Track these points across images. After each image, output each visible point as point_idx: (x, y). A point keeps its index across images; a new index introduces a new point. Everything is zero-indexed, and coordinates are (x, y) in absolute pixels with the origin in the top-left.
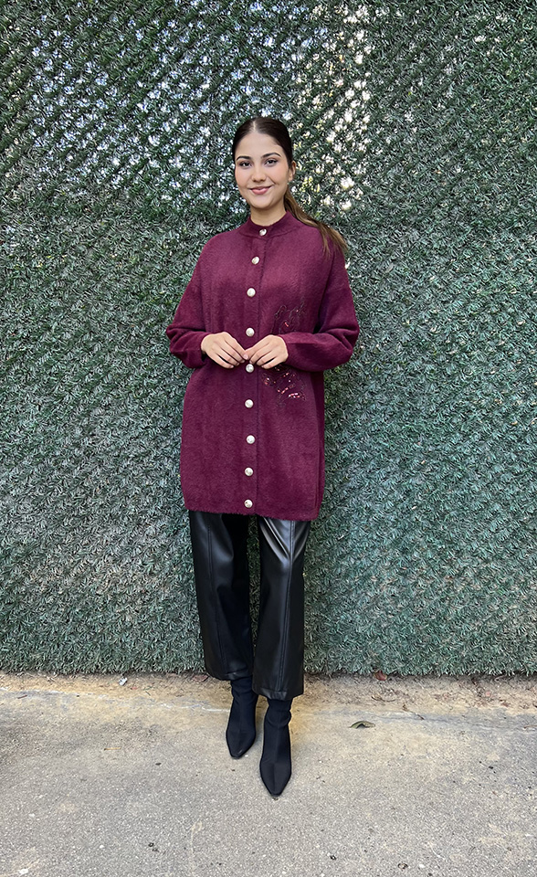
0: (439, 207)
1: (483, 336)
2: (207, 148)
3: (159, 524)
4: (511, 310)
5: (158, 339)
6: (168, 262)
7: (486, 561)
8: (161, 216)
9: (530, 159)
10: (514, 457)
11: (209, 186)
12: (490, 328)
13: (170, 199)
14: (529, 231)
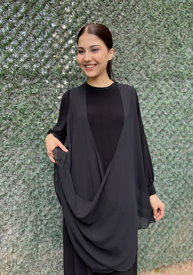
2: (25, 42)
5: (7, 137)
6: (9, 99)
11: (28, 61)
12: (158, 121)
13: (8, 67)
14: (171, 80)
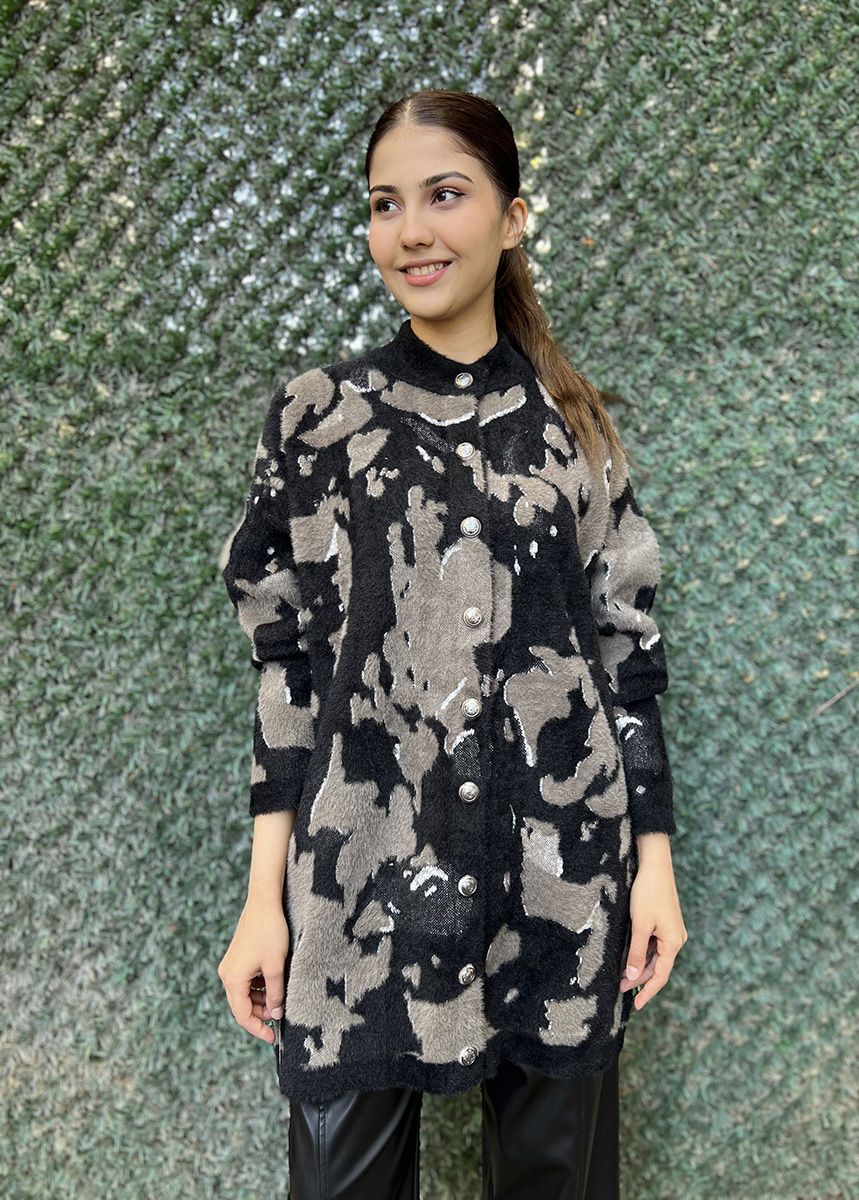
0: (596, 309)
1: (705, 553)
3: (100, 962)
4: (756, 499)
7: (750, 988)
8: (51, 373)
9: (767, 198)
10: (788, 783)
12: (717, 537)
14: (778, 342)
